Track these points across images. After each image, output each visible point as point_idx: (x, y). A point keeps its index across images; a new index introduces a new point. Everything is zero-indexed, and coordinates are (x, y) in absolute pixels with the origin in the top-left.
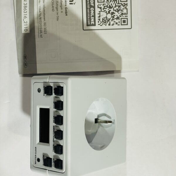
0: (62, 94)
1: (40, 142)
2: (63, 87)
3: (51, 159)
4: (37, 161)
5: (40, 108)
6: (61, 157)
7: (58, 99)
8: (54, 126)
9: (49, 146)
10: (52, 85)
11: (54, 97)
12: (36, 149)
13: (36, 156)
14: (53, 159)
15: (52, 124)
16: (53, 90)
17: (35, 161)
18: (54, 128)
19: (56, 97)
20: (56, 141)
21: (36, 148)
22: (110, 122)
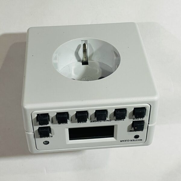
0: (47, 115)
1: (113, 137)
2: (38, 115)
3: (133, 121)
4: (138, 139)
5: (70, 140)
6: (130, 111)
7: (55, 120)
8: (91, 122)
9: (117, 125)
10: (37, 128)
11: (53, 124)
12: (123, 141)
13: (131, 141)
14: (134, 119)
15: (88, 124)
16: (42, 126)
17: (139, 140)
18: (93, 121)
19: (52, 122)
20: (110, 118)
21: (121, 141)
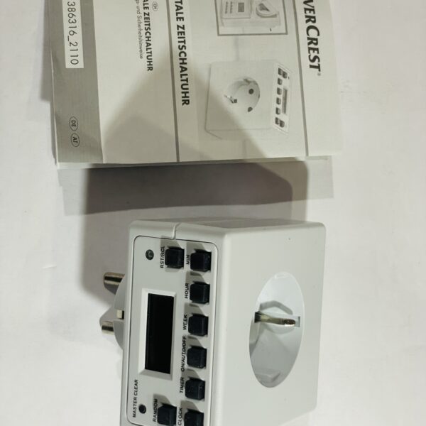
0: (208, 267)
1: (146, 368)
2: (210, 254)
3: (176, 408)
4: (138, 411)
5: (149, 294)
6: (199, 406)
7: (197, 279)
8: (184, 338)
9: (171, 379)
10: (183, 245)
11: (187, 273)
12: (136, 385)
13: (135, 399)
14: (181, 410)
15: (180, 331)
16: (185, 257)
17: (134, 412)
18: (184, 342)
19: (192, 274)
20: (188, 370)
21: (136, 381)
22: (291, 322)
